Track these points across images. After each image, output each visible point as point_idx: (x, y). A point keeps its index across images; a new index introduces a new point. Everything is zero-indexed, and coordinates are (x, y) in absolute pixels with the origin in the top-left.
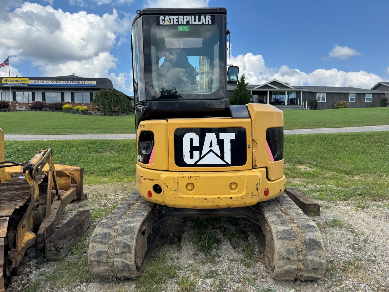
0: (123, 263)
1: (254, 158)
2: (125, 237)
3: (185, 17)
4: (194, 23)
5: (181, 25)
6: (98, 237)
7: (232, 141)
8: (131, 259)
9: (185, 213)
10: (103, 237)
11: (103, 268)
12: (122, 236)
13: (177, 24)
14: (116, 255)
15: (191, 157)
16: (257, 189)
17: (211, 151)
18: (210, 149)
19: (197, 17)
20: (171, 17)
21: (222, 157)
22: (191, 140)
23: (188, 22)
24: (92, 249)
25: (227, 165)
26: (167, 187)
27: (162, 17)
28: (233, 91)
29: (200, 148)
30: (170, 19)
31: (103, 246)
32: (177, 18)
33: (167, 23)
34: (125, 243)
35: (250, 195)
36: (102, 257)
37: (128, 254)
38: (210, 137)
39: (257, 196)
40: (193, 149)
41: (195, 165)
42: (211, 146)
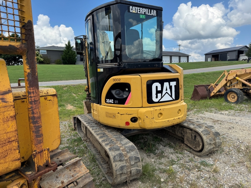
0: (137, 170)
2: (132, 153)
3: (144, 9)
4: (148, 14)
5: (141, 14)
6: (116, 157)
7: (175, 86)
8: (140, 166)
9: (132, 133)
10: (120, 157)
11: (123, 177)
12: (130, 153)
13: (139, 13)
14: (132, 166)
15: (157, 97)
17: (167, 93)
18: (166, 92)
19: (149, 10)
20: (136, 8)
21: (171, 96)
22: (157, 87)
23: (145, 13)
24: (116, 167)
25: (173, 100)
26: (147, 117)
27: (131, 7)
28: (63, 51)
29: (161, 92)
30: (135, 9)
31: (122, 162)
32: (139, 9)
33: (134, 12)
34: (135, 157)
36: (124, 170)
37: (139, 163)
38: (166, 84)
40: (158, 92)
41: (159, 102)
42: (167, 90)
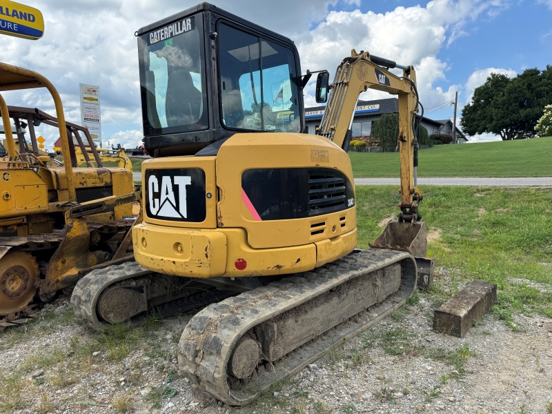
1: (218, 213)
3: (170, 27)
4: (177, 33)
5: (166, 39)
7: (187, 187)
13: (163, 39)
15: (154, 205)
16: (207, 256)
17: (167, 199)
18: (166, 197)
19: (179, 24)
20: (159, 32)
21: (177, 209)
23: (171, 34)
25: (183, 219)
27: (151, 35)
29: (158, 196)
30: (157, 34)
32: (163, 32)
33: (155, 41)
35: (197, 262)
37: (89, 305)
38: (166, 182)
39: (208, 265)
41: (157, 216)
42: (167, 193)
